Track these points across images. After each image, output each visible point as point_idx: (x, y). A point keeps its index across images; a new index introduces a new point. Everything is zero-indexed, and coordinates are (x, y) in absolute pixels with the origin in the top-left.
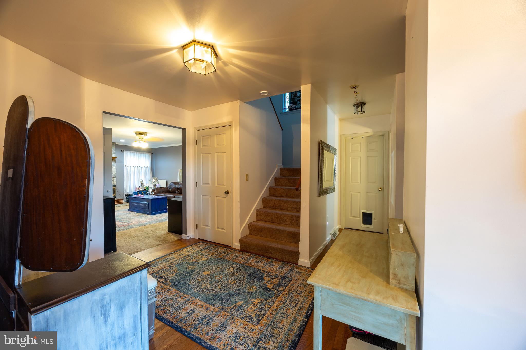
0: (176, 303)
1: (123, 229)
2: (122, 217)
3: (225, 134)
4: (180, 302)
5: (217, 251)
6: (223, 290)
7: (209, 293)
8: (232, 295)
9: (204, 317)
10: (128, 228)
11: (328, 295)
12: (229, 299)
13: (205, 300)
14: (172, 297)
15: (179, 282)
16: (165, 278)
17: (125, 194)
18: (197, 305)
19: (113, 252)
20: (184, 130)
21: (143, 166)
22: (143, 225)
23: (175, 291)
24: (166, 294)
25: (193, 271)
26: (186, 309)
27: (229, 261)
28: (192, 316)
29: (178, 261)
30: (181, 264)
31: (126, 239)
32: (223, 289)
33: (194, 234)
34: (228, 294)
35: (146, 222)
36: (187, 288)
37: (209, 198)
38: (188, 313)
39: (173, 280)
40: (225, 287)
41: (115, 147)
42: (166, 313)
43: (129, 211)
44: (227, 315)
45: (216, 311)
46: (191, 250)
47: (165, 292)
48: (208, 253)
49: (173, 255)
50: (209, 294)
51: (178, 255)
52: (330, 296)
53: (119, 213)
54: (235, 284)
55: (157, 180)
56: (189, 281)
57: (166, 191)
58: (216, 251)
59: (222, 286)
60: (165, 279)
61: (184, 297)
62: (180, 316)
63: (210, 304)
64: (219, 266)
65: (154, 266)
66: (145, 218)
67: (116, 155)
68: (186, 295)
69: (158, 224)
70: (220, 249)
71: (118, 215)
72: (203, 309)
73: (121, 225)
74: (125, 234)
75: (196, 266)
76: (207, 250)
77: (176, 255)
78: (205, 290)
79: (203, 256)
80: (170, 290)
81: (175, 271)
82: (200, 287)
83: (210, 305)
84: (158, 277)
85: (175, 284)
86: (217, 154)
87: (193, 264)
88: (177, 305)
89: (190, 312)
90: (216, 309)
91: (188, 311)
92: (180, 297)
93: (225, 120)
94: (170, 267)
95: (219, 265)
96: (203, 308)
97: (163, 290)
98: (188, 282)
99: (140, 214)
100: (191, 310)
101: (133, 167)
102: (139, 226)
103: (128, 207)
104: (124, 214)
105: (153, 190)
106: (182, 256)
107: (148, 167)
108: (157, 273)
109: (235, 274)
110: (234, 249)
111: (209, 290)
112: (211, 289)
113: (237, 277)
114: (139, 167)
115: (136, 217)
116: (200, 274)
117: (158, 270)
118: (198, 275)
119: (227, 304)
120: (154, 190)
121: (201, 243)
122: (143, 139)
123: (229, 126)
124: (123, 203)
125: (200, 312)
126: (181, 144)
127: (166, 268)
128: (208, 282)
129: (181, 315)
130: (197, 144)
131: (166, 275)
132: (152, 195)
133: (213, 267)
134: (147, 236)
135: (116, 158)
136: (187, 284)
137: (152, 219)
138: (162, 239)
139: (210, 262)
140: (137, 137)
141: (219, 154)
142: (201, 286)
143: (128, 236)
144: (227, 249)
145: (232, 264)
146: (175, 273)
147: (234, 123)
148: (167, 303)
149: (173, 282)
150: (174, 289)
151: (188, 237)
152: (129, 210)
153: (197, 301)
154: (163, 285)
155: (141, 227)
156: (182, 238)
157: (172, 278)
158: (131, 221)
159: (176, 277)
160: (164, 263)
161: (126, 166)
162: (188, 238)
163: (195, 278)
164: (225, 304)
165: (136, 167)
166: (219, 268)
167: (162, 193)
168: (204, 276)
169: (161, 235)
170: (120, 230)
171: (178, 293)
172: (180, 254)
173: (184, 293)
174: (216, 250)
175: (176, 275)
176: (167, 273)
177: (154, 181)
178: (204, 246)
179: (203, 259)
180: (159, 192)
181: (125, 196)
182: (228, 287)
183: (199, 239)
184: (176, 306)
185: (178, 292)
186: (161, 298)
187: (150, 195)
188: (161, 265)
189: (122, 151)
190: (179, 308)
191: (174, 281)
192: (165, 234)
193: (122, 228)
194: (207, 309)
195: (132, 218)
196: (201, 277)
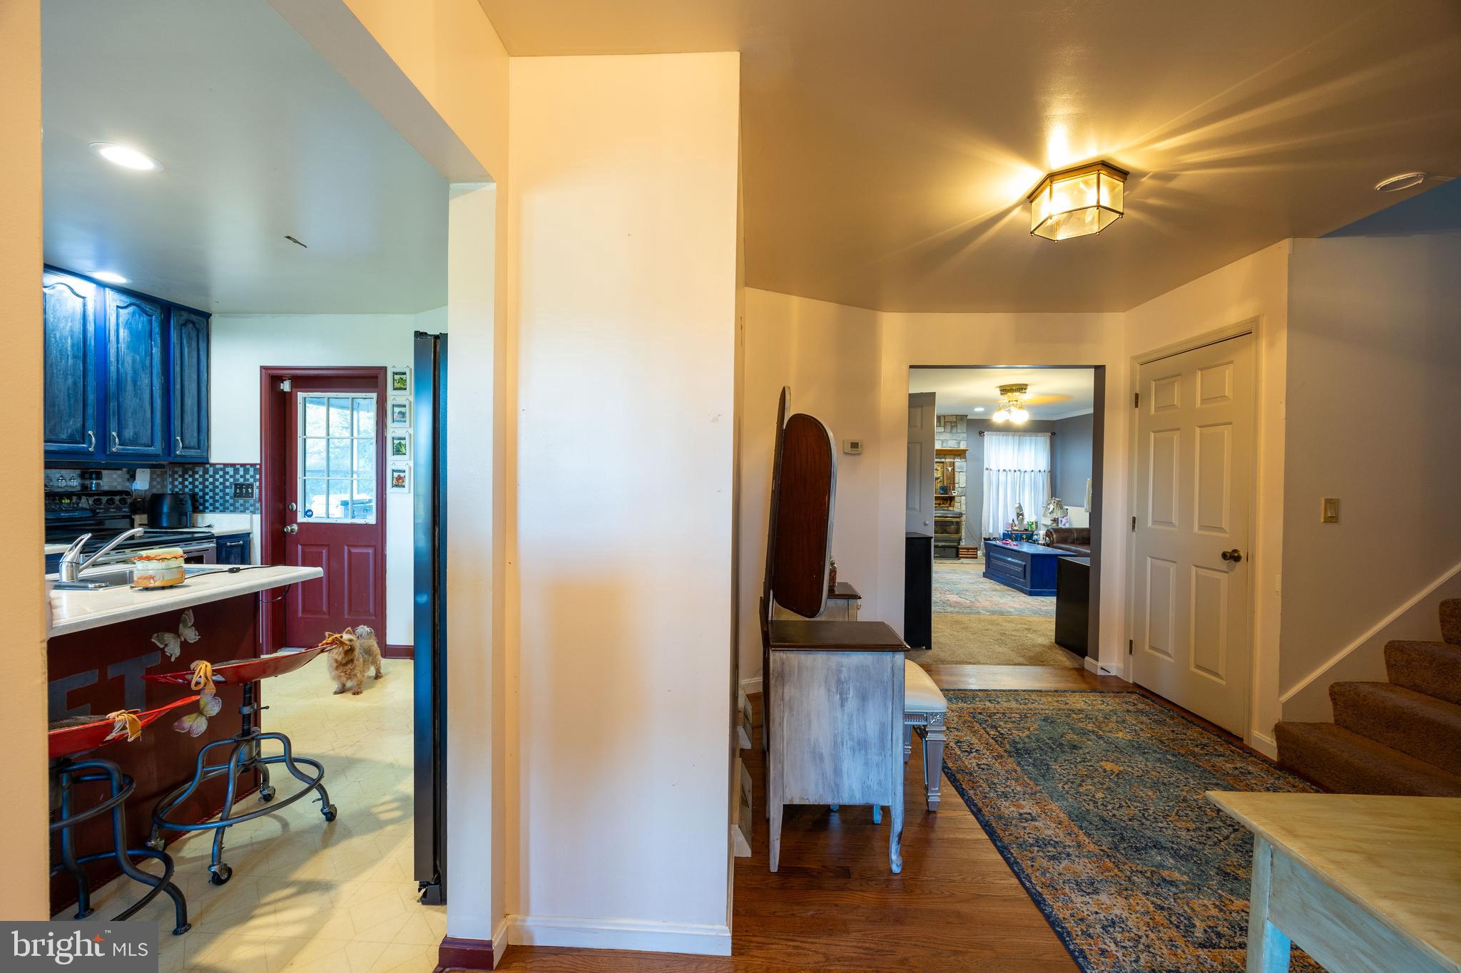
0: (1004, 786)
1: (958, 612)
2: (965, 587)
3: (1231, 362)
4: (1012, 788)
5: (1179, 732)
6: (1136, 824)
7: (1091, 807)
8: (1157, 846)
9: (1052, 842)
10: (968, 611)
11: (1292, 872)
12: (1144, 849)
13: (1072, 815)
14: (999, 771)
15: (1028, 752)
16: (1002, 732)
17: (984, 535)
18: (1049, 814)
19: (926, 649)
20: (1100, 371)
21: (1029, 470)
22: (1002, 613)
23: (1011, 763)
24: (989, 759)
25: (1075, 747)
26: (1019, 806)
27: (1205, 771)
28: (1026, 825)
29: (1047, 712)
30: (1052, 722)
31: (955, 633)
32: (1140, 821)
33: (1121, 665)
34: (1149, 838)
35: (1010, 607)
36: (1042, 771)
37: (1172, 569)
38: (1021, 814)
39: (1018, 743)
40: (1147, 820)
41: (967, 425)
42: (975, 790)
43: (984, 577)
44: (1116, 875)
45: (1090, 850)
46: (1094, 702)
47: (991, 756)
48: (1143, 726)
49: (1041, 696)
50: (1092, 810)
51: (1055, 699)
52: (1299, 876)
53: (963, 577)
54: (1189, 830)
55: (1060, 505)
56: (1055, 761)
57: (1083, 538)
58: (1173, 731)
59: (1141, 815)
60: (1002, 734)
61: (1026, 785)
62: (1000, 810)
63: (1081, 828)
64: (1158, 770)
65: (990, 701)
66: (1013, 599)
67: (967, 444)
68: (1032, 783)
69: (1036, 619)
70: (1193, 733)
71: (960, 582)
72: (1058, 828)
73: (957, 603)
74: (957, 622)
75: (1088, 740)
76: (1145, 719)
77: (1050, 699)
78: (1085, 797)
79: (1125, 728)
80: (1002, 757)
81: (1029, 729)
82: (1074, 786)
83: (1080, 832)
84: (987, 723)
85: (1018, 752)
86: (1200, 431)
87: (1084, 733)
88: (1003, 790)
89: (1026, 816)
90: (1092, 846)
91: (1021, 811)
92: (1017, 780)
93: (1233, 316)
94: (1024, 717)
95: (1164, 766)
96: (1060, 826)
97: (987, 750)
98: (1051, 763)
99: (1006, 587)
100: (1029, 814)
101: (1004, 470)
102: (993, 613)
103: (983, 568)
104: (973, 581)
105: (1048, 534)
106: (1063, 706)
107: (1042, 470)
108: (990, 716)
109: (1208, 810)
110: (1250, 753)
111: (1095, 802)
112: (1103, 804)
113: (1206, 820)
114: (1019, 470)
115: (994, 593)
116: (1090, 761)
117: (995, 711)
118: (1084, 762)
119: (1131, 855)
120: (1051, 533)
121: (1134, 696)
122: (1017, 401)
123: (1246, 333)
124: (976, 558)
125: (1048, 829)
126: (1091, 411)
127: (1013, 715)
128: (1105, 786)
129: (1002, 809)
130: (1137, 406)
131: (1005, 727)
132: (1044, 545)
133: (1140, 762)
134: (1001, 639)
135: (967, 452)
136: (1045, 765)
137: (1029, 606)
138: (1032, 654)
139: (1140, 749)
140: (1005, 399)
141: (1205, 430)
142: (1080, 785)
143: (963, 628)
144: (1219, 740)
145: (1210, 783)
146: (1027, 733)
147: (1264, 323)
148: (985, 775)
149: (1015, 747)
150: (1010, 760)
151: (1102, 669)
152: (985, 575)
153: (1054, 806)
154: (991, 740)
155: (995, 617)
156: (1086, 667)
157: (1017, 739)
158: (980, 600)
159: (1026, 740)
160: (1013, 705)
161: (987, 469)
162: (1100, 673)
163: (1071, 763)
164: (1123, 852)
165: (1010, 471)
166: (1159, 773)
167: (1073, 543)
168: (1100, 770)
169: (1034, 646)
170: (951, 612)
171: (1016, 771)
172: (1060, 699)
173: (1030, 778)
174: (1175, 729)
175: (1028, 737)
176: (1010, 725)
177: (1051, 510)
178: (1141, 706)
179: (1120, 735)
180: (1064, 541)
181: (983, 540)
182: (1160, 825)
183: (1136, 685)
184: (1000, 789)
185: (1018, 769)
186: (977, 761)
187: (1039, 544)
188: (1005, 705)
189: (981, 433)
190: (1005, 796)
191: (1020, 746)
192: (1044, 646)
193: (957, 610)
194: (1070, 834)
195: (984, 593)
196: (1091, 768)
